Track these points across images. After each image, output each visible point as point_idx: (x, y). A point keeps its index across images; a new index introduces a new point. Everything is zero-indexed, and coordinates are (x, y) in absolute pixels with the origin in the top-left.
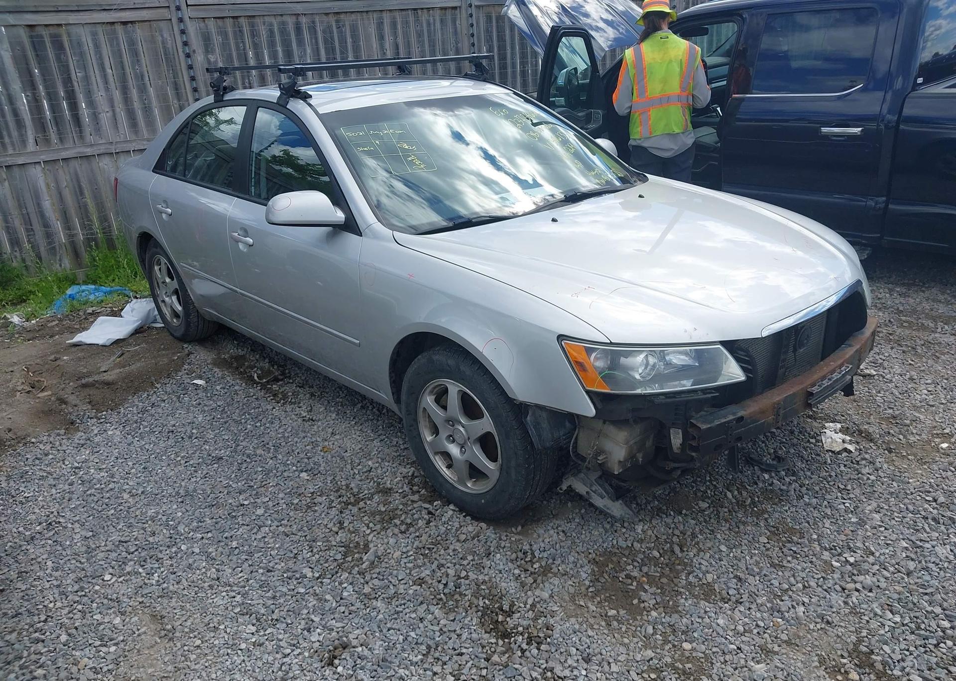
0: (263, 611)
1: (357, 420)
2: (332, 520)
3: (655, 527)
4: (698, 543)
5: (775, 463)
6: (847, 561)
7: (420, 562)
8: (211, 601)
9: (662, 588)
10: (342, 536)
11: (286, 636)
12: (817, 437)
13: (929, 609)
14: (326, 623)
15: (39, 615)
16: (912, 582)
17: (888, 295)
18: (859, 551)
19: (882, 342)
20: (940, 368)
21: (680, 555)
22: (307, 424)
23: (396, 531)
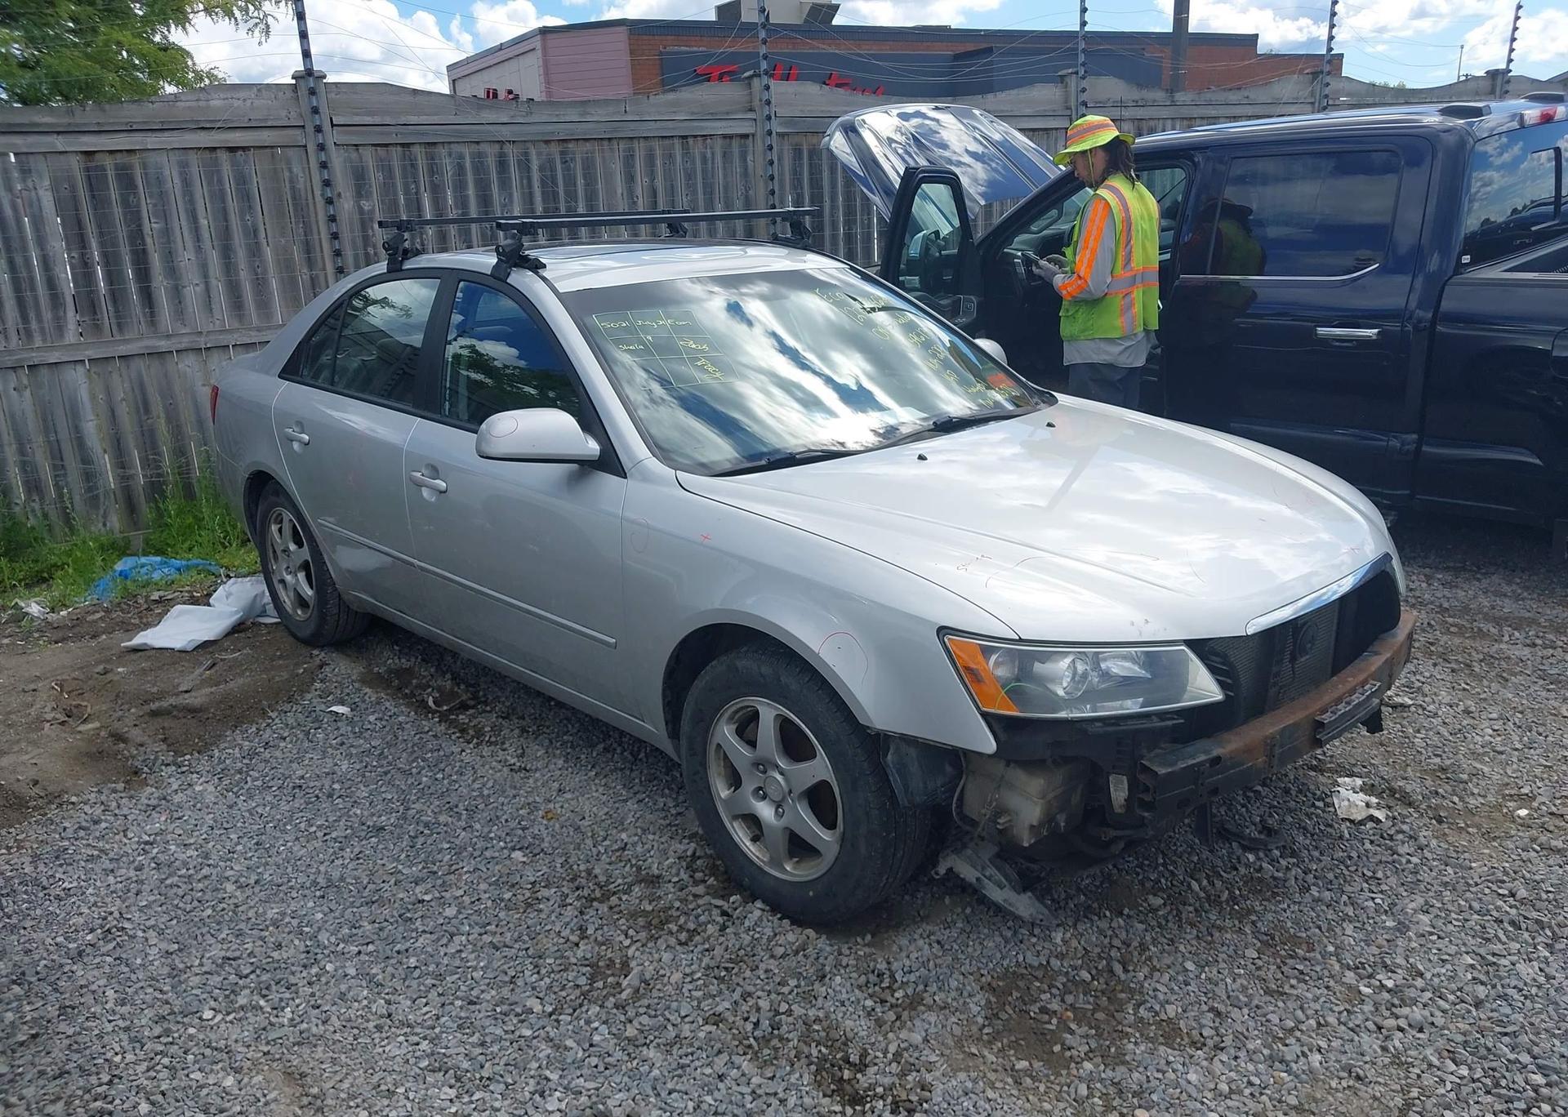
0: (466, 1065)
1: (598, 768)
2: (567, 924)
3: (1082, 935)
4: (1150, 959)
5: (1262, 837)
6: (1383, 986)
7: (713, 989)
8: (381, 1050)
9: (1097, 1028)
10: (584, 950)
11: (506, 1103)
12: (1326, 798)
13: (1512, 1056)
14: (569, 1083)
15: (98, 1074)
16: (1482, 1016)
17: (1424, 585)
18: (1400, 971)
19: (1419, 655)
20: (1510, 696)
21: (1123, 977)
22: (517, 776)
23: (672, 941)
